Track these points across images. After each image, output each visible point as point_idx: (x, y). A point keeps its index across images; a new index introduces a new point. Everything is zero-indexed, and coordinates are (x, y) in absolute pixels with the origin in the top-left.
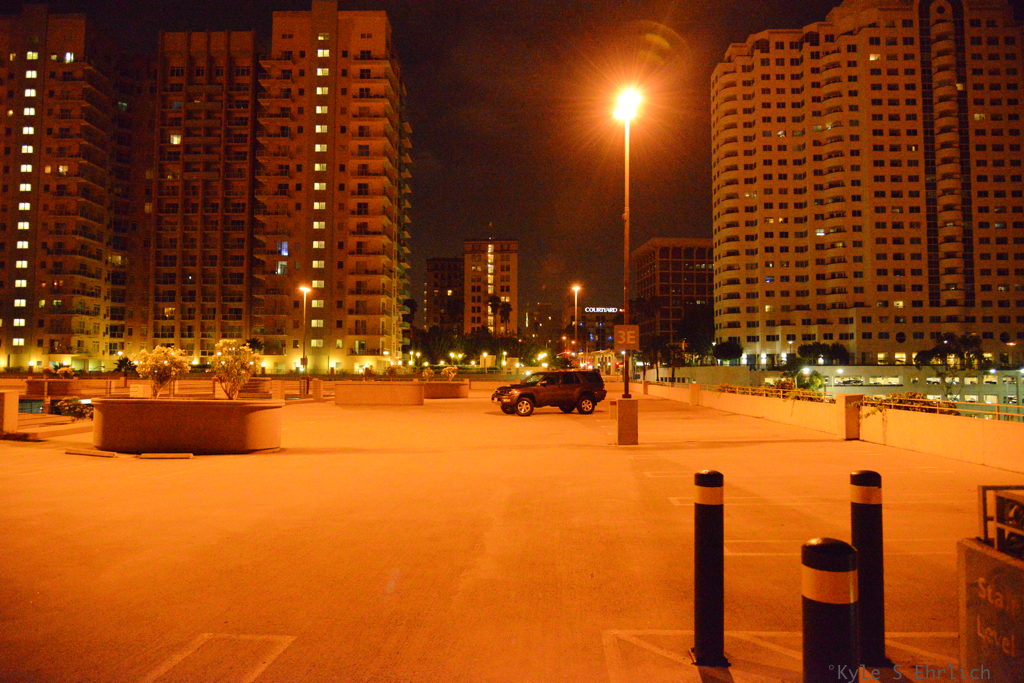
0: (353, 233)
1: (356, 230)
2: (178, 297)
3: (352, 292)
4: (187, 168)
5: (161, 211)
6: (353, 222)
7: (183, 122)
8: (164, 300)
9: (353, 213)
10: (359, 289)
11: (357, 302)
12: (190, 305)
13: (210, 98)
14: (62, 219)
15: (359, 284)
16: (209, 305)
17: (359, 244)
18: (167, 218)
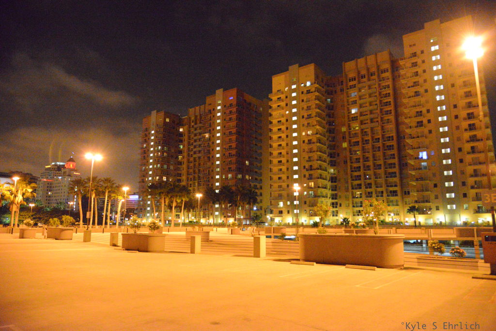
0: (468, 142)
1: (469, 139)
2: (363, 186)
3: (472, 176)
4: (362, 123)
5: (351, 146)
6: (467, 135)
7: (357, 102)
8: (356, 189)
9: (466, 130)
10: (476, 174)
11: (475, 182)
12: (369, 190)
13: (370, 87)
14: (311, 155)
15: (475, 171)
16: (380, 189)
17: (473, 148)
18: (354, 148)
